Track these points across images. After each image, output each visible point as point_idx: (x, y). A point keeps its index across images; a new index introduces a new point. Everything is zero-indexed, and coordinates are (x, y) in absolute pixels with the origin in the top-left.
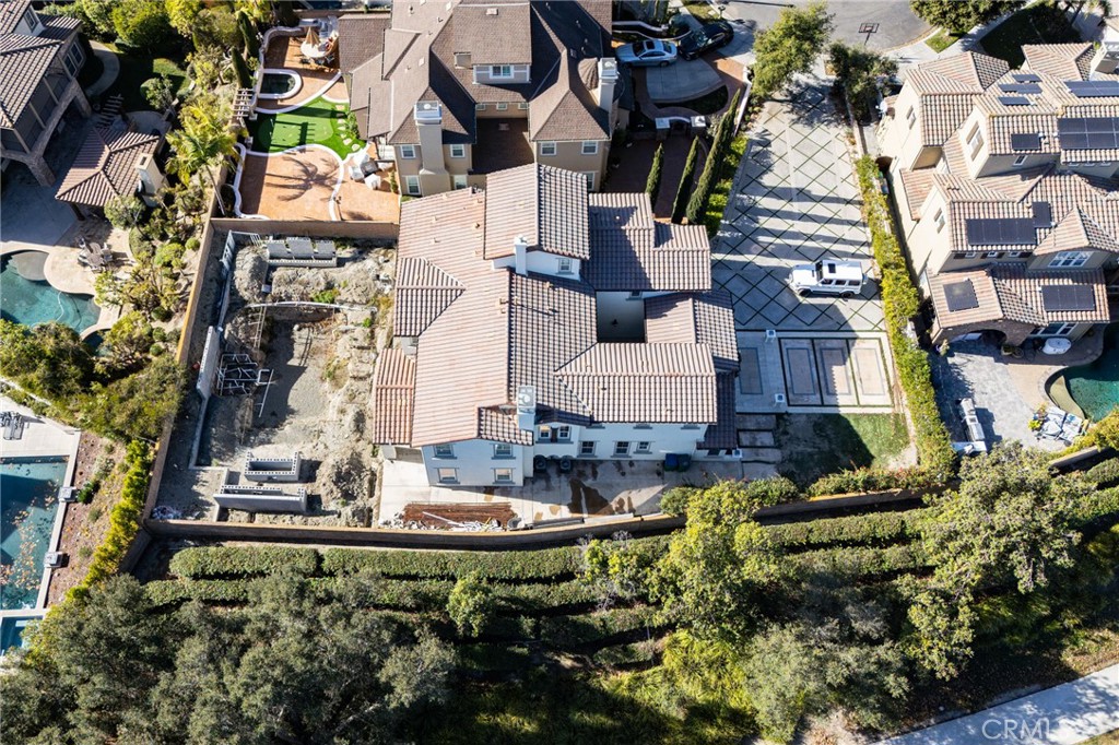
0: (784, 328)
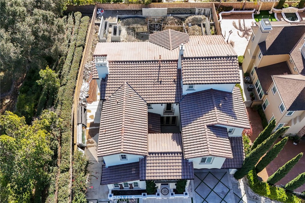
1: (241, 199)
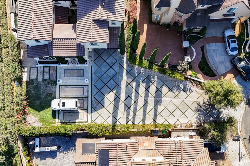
0: (93, 88)
1: (123, 67)
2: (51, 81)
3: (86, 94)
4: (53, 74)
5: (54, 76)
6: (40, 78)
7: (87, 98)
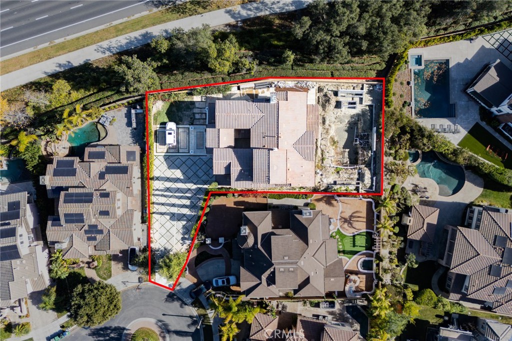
0: (186, 157)
2: (193, 121)
3: (181, 151)
4: (199, 122)
5: (198, 123)
6: (195, 111)
7: (177, 151)
